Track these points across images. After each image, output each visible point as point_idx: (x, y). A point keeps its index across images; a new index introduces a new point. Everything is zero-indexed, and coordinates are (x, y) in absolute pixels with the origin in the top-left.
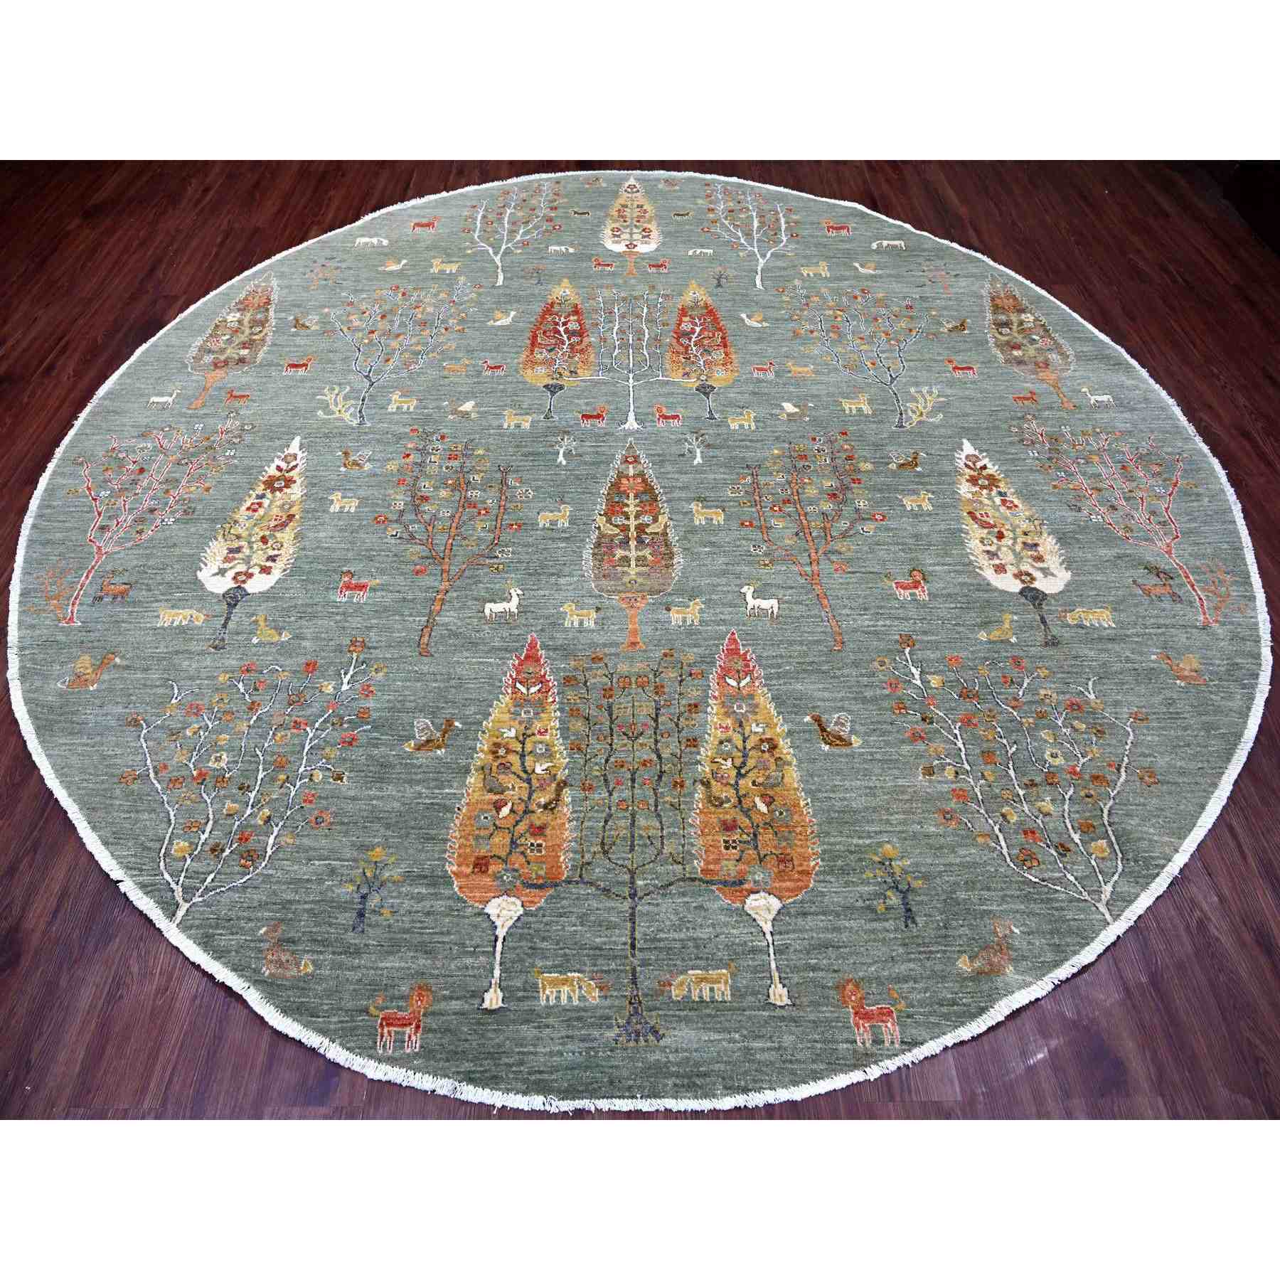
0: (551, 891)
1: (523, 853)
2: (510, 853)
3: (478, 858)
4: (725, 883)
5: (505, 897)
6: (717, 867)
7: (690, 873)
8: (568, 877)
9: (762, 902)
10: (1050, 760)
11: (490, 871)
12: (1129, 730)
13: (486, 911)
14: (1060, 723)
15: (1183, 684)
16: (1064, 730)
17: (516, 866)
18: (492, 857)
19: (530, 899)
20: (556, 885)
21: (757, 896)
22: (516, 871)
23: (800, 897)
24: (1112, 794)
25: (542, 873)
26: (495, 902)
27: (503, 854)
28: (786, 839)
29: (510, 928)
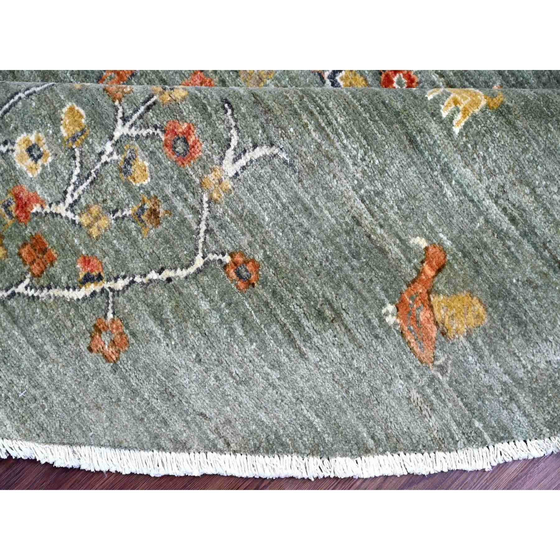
10: (19, 148)
12: (199, 262)
14: (120, 131)
15: (390, 320)
16: (109, 147)
24: (21, 288)
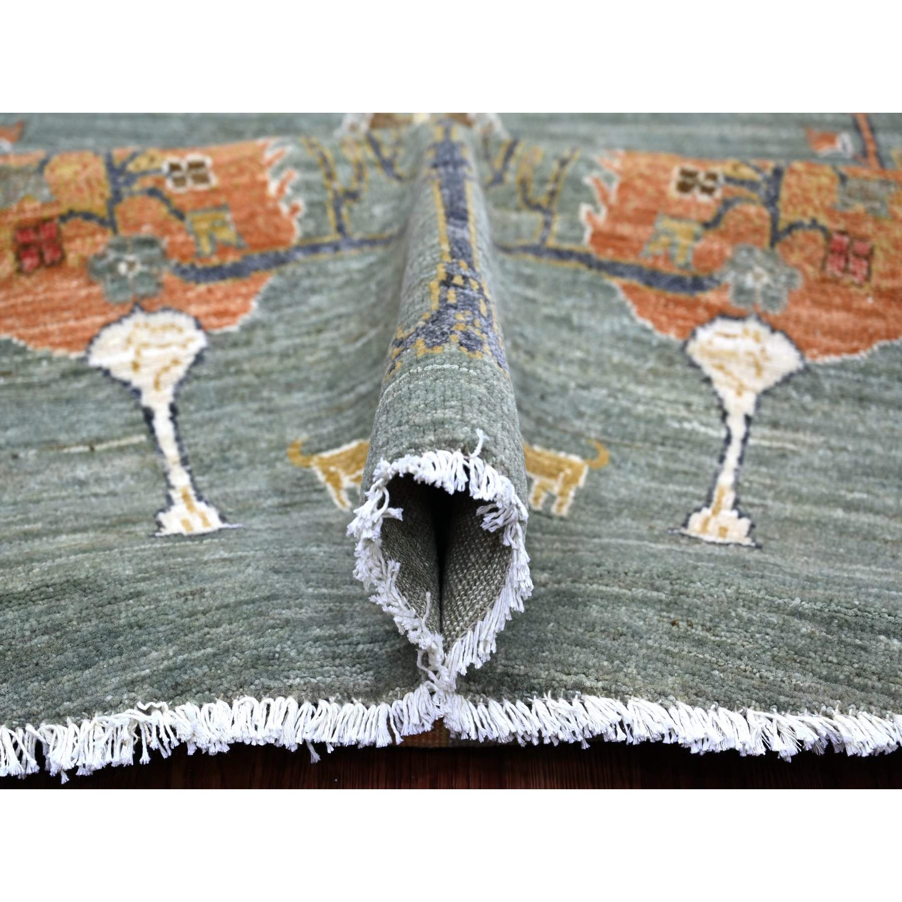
0: (272, 279)
1: (153, 192)
2: (117, 197)
3: (22, 228)
4: (651, 277)
5: (139, 317)
6: (642, 232)
7: (561, 237)
8: (307, 235)
9: (745, 344)
11: (72, 259)
13: (95, 360)
17: (147, 231)
18: (63, 218)
19: (214, 307)
20: (280, 261)
21: (734, 327)
22: (150, 243)
23: (862, 356)
25: (228, 234)
26: (113, 336)
27: (98, 205)
28: (866, 196)
29: (181, 383)
